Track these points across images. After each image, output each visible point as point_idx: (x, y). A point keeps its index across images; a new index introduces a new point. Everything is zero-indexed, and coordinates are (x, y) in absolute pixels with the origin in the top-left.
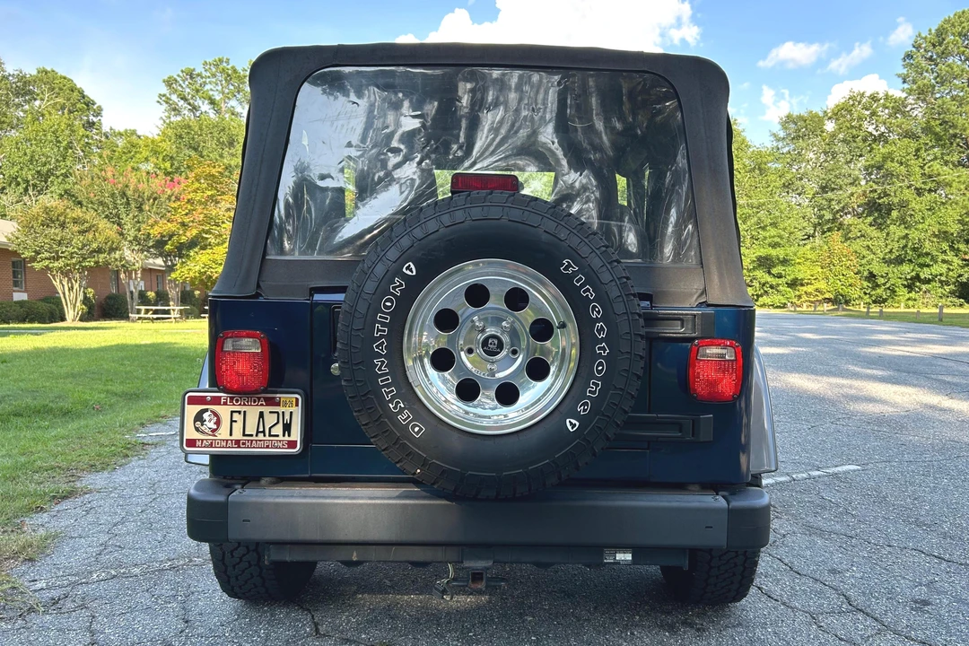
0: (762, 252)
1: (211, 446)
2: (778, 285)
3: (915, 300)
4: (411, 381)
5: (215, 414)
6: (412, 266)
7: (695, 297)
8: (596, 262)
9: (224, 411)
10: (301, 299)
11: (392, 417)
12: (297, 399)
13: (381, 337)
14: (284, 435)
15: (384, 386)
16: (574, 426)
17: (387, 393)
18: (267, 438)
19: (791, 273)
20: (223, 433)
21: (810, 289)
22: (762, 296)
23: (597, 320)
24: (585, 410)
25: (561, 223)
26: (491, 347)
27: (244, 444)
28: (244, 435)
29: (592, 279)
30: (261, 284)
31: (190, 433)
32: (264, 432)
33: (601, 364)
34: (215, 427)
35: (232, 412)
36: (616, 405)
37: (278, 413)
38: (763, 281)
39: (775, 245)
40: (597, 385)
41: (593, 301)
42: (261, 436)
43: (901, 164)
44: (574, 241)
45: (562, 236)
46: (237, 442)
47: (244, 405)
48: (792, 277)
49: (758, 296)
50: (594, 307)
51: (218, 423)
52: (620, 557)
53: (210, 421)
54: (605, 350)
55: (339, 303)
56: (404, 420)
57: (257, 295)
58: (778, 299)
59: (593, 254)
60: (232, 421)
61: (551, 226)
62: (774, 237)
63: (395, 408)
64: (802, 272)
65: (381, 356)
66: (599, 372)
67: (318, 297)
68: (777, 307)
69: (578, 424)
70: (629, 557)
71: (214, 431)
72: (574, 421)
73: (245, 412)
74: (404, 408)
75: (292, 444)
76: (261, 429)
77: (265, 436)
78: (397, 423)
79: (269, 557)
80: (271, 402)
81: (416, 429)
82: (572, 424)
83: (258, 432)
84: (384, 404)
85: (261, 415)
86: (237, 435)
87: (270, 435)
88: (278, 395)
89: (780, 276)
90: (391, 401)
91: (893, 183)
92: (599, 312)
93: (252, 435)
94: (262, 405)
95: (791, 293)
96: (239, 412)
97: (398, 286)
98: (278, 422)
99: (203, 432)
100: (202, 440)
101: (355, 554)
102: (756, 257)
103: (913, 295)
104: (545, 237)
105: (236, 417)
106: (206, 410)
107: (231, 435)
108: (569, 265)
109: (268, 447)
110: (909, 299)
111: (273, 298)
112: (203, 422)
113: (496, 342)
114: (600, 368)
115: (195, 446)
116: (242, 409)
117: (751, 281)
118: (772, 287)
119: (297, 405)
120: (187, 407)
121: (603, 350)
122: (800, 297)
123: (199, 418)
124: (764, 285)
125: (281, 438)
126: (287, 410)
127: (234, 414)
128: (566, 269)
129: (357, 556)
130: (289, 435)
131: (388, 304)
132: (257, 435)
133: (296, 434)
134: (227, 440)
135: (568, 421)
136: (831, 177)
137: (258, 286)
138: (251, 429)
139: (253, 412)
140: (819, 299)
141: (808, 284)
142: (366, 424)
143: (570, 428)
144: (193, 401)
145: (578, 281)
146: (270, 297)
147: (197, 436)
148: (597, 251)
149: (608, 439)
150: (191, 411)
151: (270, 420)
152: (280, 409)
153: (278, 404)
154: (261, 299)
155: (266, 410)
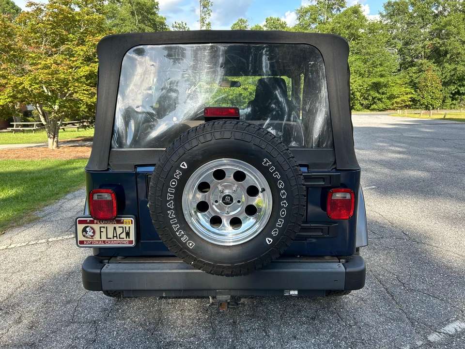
0: (375, 80)
1: (91, 243)
2: (382, 98)
3: (455, 105)
4: (187, 221)
5: (92, 228)
6: (185, 164)
7: (330, 166)
8: (281, 159)
9: (96, 227)
10: (130, 171)
11: (179, 239)
12: (132, 221)
13: (171, 200)
14: (126, 238)
15: (173, 224)
16: (270, 241)
17: (175, 227)
18: (118, 239)
19: (389, 91)
20: (97, 237)
21: (398, 100)
22: (373, 104)
23: (282, 189)
24: (275, 234)
25: (262, 139)
26: (228, 200)
27: (107, 242)
28: (107, 238)
29: (279, 168)
30: (109, 163)
31: (81, 238)
32: (116, 236)
33: (283, 211)
34: (93, 235)
35: (100, 227)
36: (291, 230)
37: (123, 227)
38: (374, 96)
39: (382, 76)
40: (282, 221)
41: (279, 179)
42: (115, 239)
43: (455, 27)
44: (269, 149)
45: (263, 146)
46: (104, 242)
47: (106, 223)
48: (390, 93)
49: (371, 105)
50: (280, 183)
51: (94, 232)
52: (292, 293)
53: (90, 232)
54: (286, 204)
55: (150, 173)
56: (184, 240)
57: (108, 169)
58: (381, 105)
59: (280, 155)
60: (101, 232)
61: (257, 141)
62: (382, 71)
63: (179, 234)
64: (396, 91)
65: (171, 209)
66: (283, 215)
67: (139, 170)
68: (381, 110)
69: (272, 241)
70: (296, 293)
71: (92, 236)
72: (270, 239)
73: (106, 227)
74: (184, 235)
75: (131, 242)
76: (115, 235)
77: (117, 238)
78: (181, 242)
79: (123, 295)
80: (119, 222)
81: (191, 244)
82: (269, 241)
83: (114, 237)
84: (174, 233)
85: (115, 228)
86: (104, 238)
87: (120, 238)
88: (122, 219)
89: (383, 94)
90: (177, 231)
91: (449, 39)
92: (282, 185)
93: (111, 238)
94: (115, 223)
95: (389, 103)
96: (104, 227)
97: (178, 174)
98: (123, 232)
99: (87, 237)
100: (87, 241)
101: (164, 293)
102: (371, 83)
103: (454, 102)
104: (254, 147)
105: (102, 229)
106: (88, 227)
107: (101, 238)
108: (267, 162)
109: (119, 244)
110: (451, 104)
111: (117, 171)
112: (86, 232)
113: (229, 198)
114: (283, 213)
115: (83, 244)
116: (105, 225)
117: (368, 96)
118: (379, 99)
119: (132, 223)
120: (78, 225)
121: (285, 204)
122: (393, 104)
123: (84, 230)
124: (375, 98)
125: (125, 239)
126: (127, 226)
127: (102, 228)
128: (265, 163)
129: (165, 294)
130: (129, 238)
131: (173, 183)
132: (113, 238)
133: (132, 237)
134: (99, 241)
135: (267, 239)
136: (412, 36)
137: (109, 164)
138: (110, 235)
139: (110, 227)
140: (403, 105)
141: (397, 97)
142: (166, 241)
143: (268, 242)
144: (81, 222)
145: (271, 170)
146: (114, 170)
147: (84, 239)
148: (281, 153)
149: (287, 246)
150: (80, 227)
151: (119, 231)
152: (123, 225)
153: (123, 223)
154: (110, 171)
155: (117, 226)
